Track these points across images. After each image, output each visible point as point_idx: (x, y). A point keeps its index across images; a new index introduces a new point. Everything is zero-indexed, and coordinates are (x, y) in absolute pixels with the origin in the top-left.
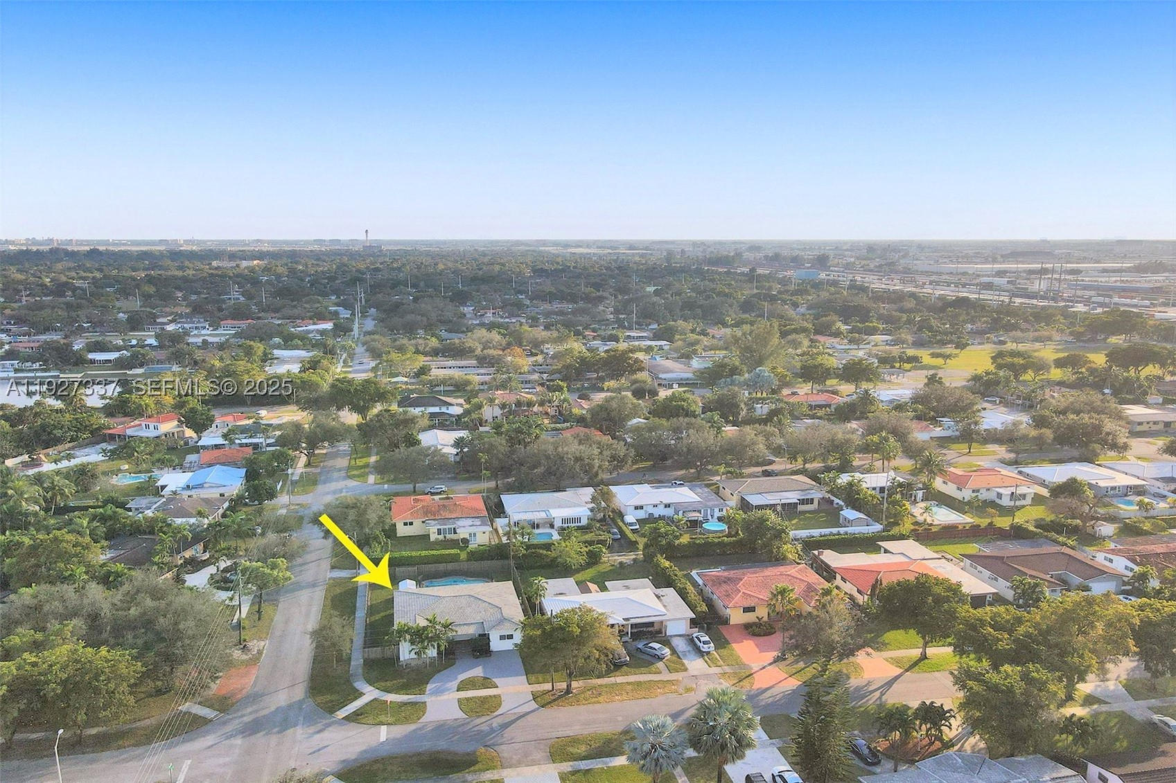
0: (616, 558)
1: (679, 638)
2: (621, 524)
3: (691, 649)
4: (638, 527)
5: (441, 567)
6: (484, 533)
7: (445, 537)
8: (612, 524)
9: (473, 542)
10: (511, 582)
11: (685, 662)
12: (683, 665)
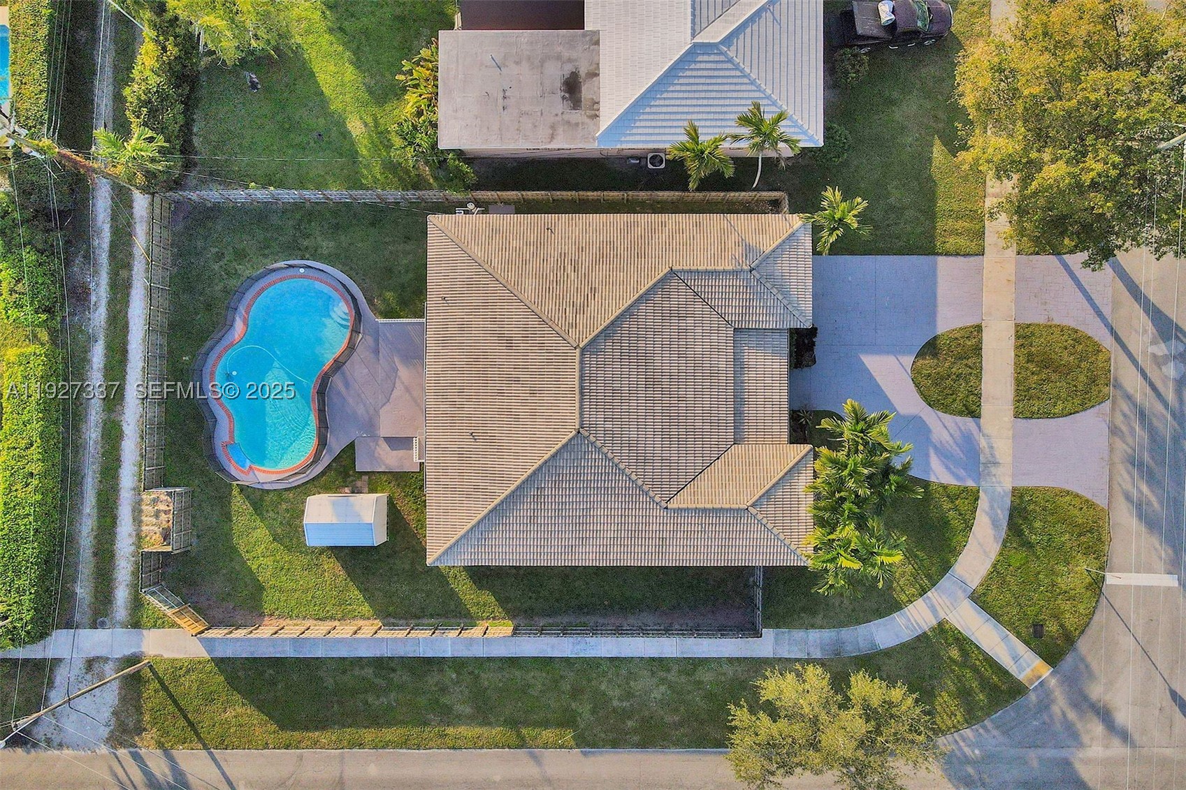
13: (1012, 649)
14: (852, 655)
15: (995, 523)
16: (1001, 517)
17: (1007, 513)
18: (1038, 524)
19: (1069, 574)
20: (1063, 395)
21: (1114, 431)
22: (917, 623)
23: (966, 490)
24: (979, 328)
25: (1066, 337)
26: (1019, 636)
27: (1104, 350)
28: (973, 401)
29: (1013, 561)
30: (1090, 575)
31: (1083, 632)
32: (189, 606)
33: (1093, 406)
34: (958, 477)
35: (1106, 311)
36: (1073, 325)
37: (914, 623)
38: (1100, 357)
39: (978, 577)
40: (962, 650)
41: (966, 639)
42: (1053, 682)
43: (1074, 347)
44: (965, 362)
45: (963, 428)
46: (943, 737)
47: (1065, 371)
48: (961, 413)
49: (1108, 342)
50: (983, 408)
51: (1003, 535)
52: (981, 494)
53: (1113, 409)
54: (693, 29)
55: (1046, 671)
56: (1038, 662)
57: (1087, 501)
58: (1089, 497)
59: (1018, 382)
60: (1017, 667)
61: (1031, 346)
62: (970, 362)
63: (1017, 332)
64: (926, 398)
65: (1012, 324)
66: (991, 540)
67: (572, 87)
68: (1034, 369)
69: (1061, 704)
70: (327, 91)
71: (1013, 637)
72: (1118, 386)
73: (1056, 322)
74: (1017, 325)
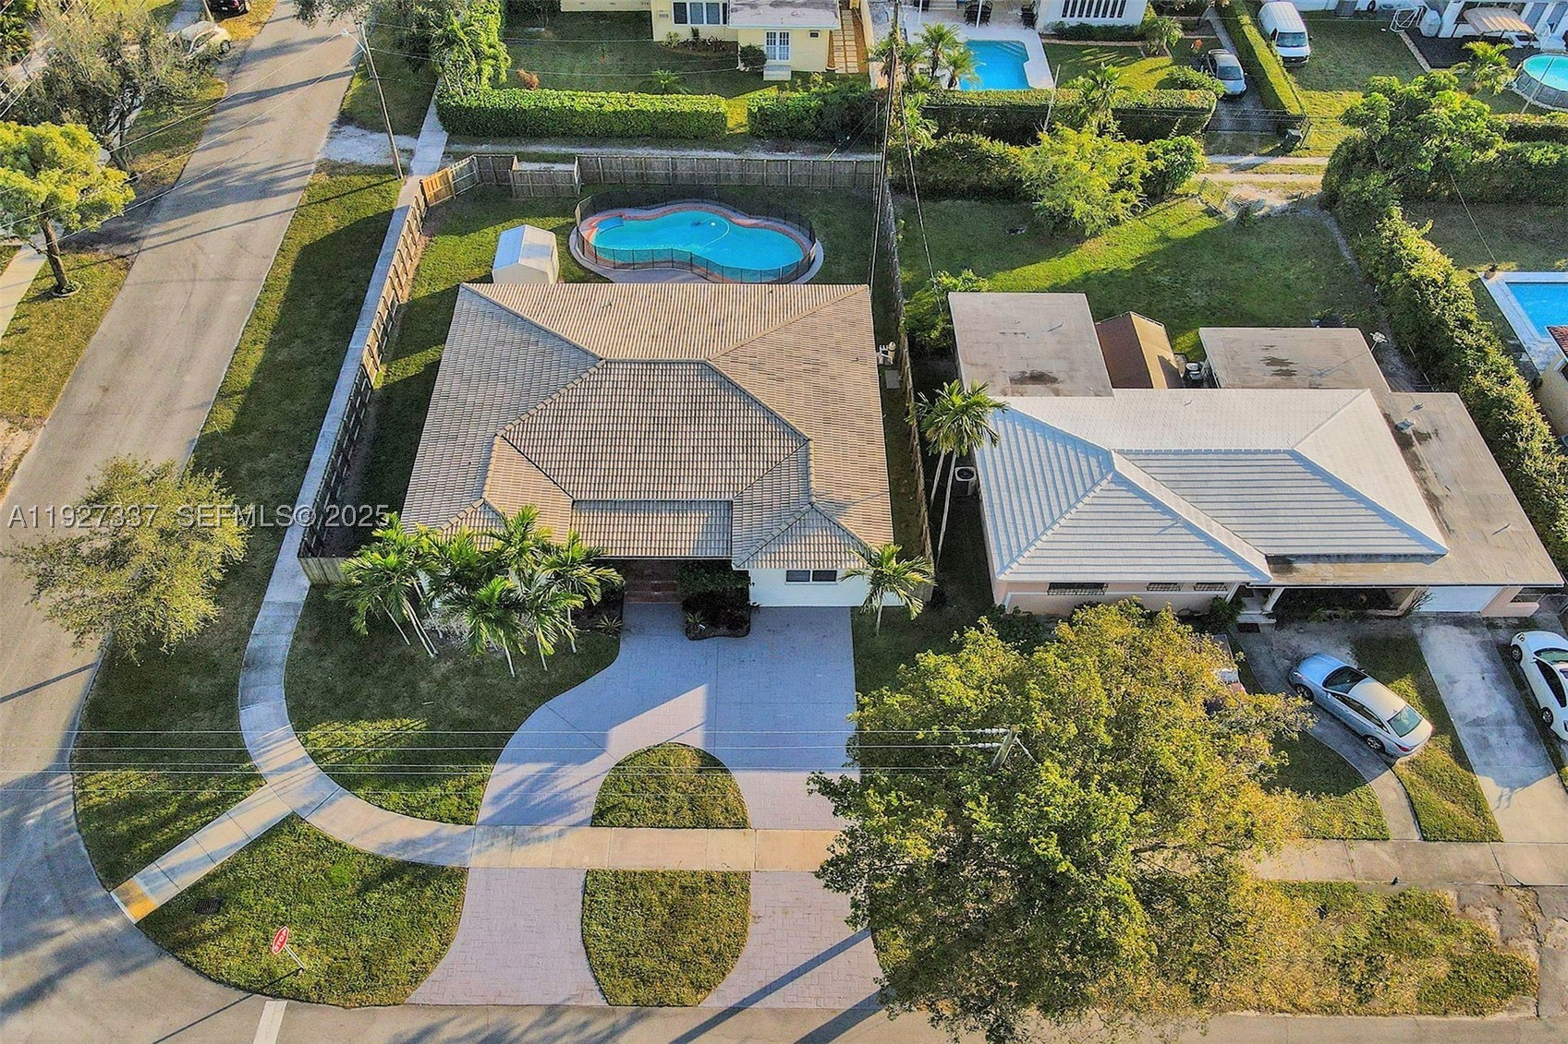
0: (1226, 176)
1: (1454, 631)
2: (1252, 34)
3: (1509, 712)
4: (1305, 50)
5: (657, 158)
6: (814, 35)
7: (695, 33)
8: (1218, 28)
9: (778, 61)
10: (863, 293)
11: (1488, 786)
12: (1478, 805)
13: (187, 867)
14: (240, 679)
15: (408, 844)
16: (420, 853)
17: (425, 860)
18: (398, 901)
19: (299, 945)
20: (621, 937)
21: (553, 1011)
22: (268, 751)
23: (473, 807)
24: (741, 825)
25: (724, 939)
26: (212, 877)
27: (699, 996)
28: (620, 816)
29: (340, 866)
30: (289, 975)
31: (189, 965)
32: (453, 197)
33: (597, 980)
34: (497, 799)
35: (772, 1001)
36: (747, 951)
37: (269, 748)
38: (687, 992)
39: (323, 824)
40: (207, 804)
41: (225, 808)
42: (112, 923)
43: (706, 952)
44: (686, 806)
45: (577, 804)
46: (71, 781)
47: (664, 940)
48: (601, 801)
49: (714, 1002)
50: (609, 829)
51: (390, 856)
52: (464, 828)
53: (589, 1009)
54: (1129, 452)
55: (134, 913)
56: (154, 903)
57: (426, 972)
58: (434, 975)
59: (648, 877)
60: (155, 874)
61: (711, 892)
62: (686, 813)
63: (735, 875)
64: (630, 760)
65: (749, 867)
66: (383, 839)
67: (1039, 378)
68: (670, 897)
69: (71, 931)
70: (1014, 271)
71: (210, 868)
72: (635, 1019)
73: (751, 928)
74: (747, 875)
